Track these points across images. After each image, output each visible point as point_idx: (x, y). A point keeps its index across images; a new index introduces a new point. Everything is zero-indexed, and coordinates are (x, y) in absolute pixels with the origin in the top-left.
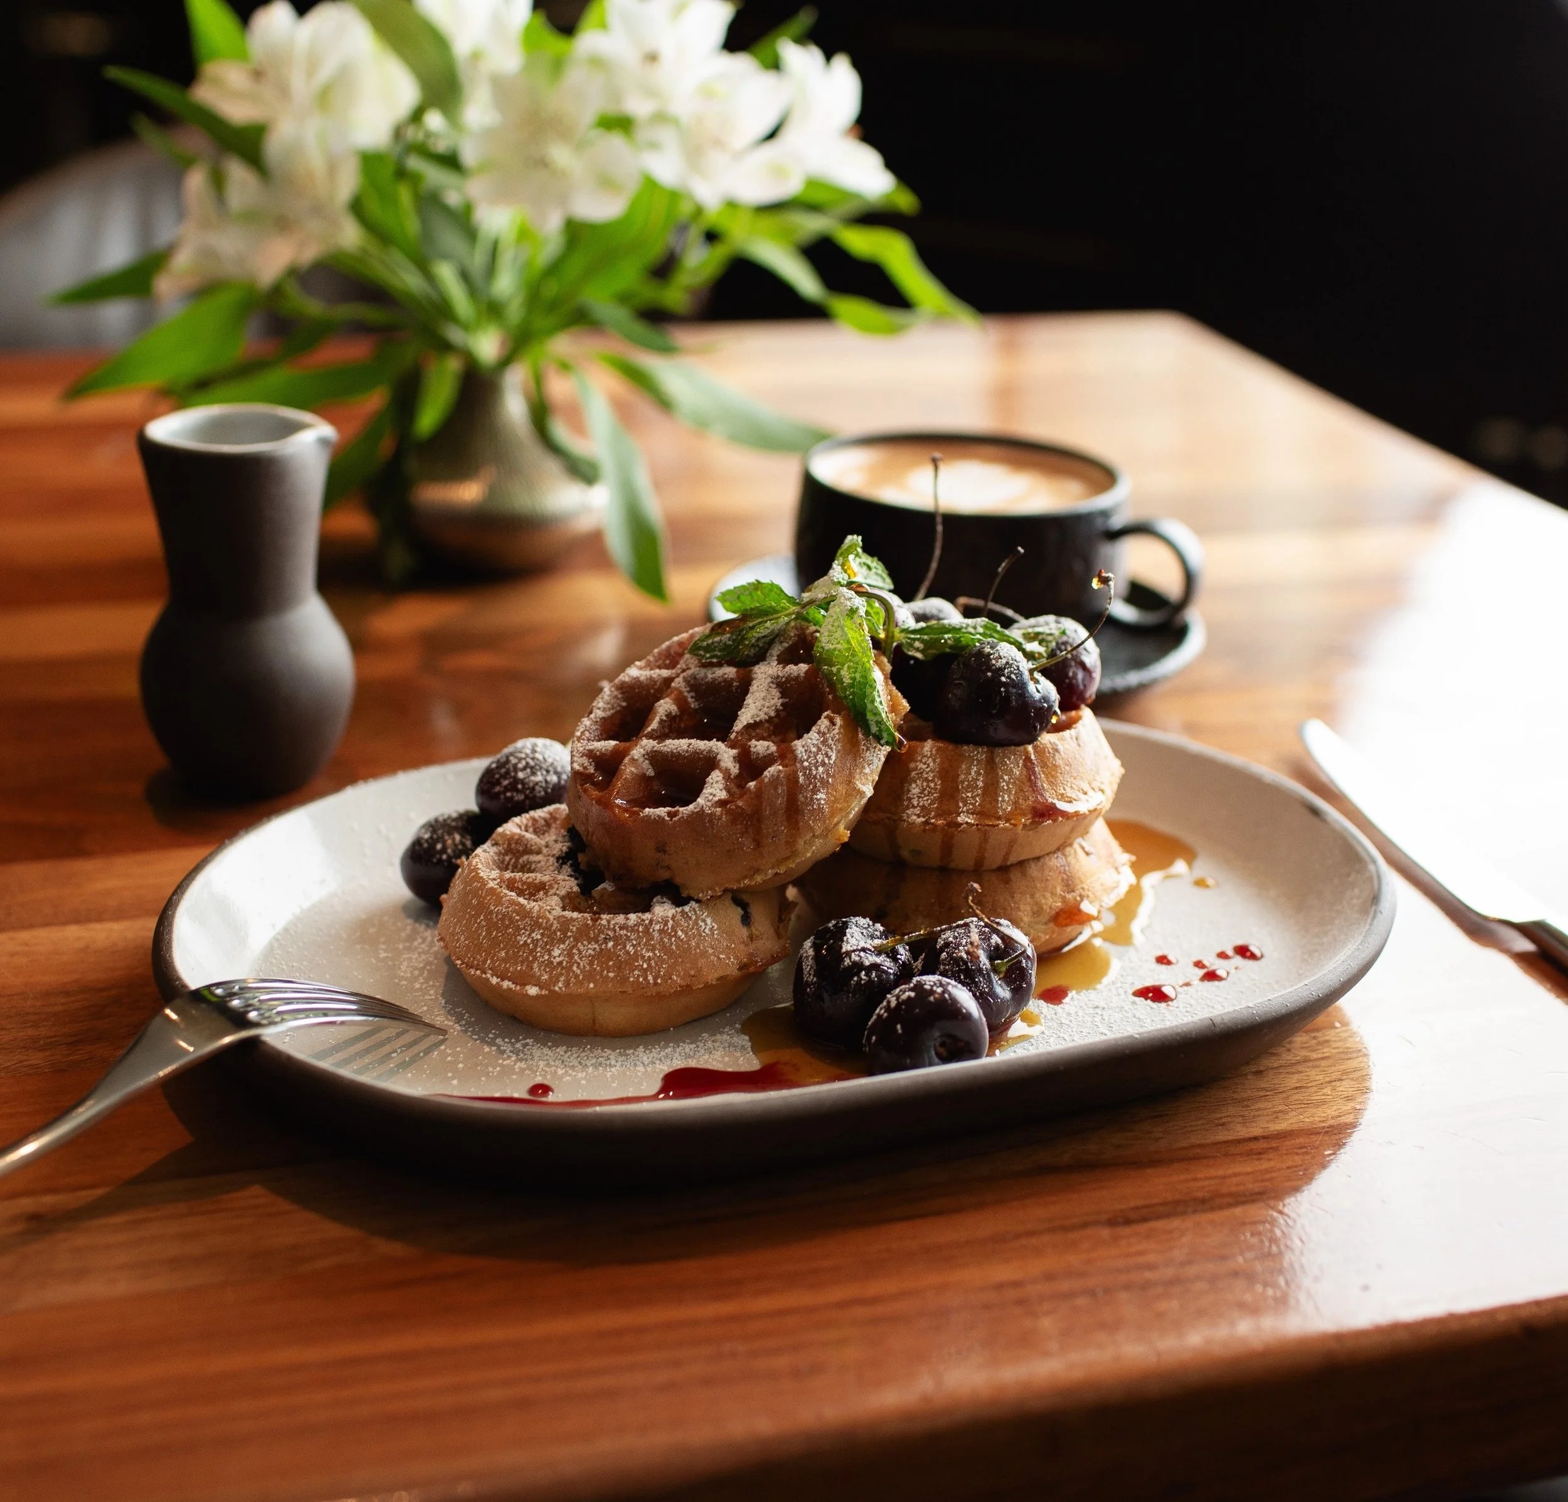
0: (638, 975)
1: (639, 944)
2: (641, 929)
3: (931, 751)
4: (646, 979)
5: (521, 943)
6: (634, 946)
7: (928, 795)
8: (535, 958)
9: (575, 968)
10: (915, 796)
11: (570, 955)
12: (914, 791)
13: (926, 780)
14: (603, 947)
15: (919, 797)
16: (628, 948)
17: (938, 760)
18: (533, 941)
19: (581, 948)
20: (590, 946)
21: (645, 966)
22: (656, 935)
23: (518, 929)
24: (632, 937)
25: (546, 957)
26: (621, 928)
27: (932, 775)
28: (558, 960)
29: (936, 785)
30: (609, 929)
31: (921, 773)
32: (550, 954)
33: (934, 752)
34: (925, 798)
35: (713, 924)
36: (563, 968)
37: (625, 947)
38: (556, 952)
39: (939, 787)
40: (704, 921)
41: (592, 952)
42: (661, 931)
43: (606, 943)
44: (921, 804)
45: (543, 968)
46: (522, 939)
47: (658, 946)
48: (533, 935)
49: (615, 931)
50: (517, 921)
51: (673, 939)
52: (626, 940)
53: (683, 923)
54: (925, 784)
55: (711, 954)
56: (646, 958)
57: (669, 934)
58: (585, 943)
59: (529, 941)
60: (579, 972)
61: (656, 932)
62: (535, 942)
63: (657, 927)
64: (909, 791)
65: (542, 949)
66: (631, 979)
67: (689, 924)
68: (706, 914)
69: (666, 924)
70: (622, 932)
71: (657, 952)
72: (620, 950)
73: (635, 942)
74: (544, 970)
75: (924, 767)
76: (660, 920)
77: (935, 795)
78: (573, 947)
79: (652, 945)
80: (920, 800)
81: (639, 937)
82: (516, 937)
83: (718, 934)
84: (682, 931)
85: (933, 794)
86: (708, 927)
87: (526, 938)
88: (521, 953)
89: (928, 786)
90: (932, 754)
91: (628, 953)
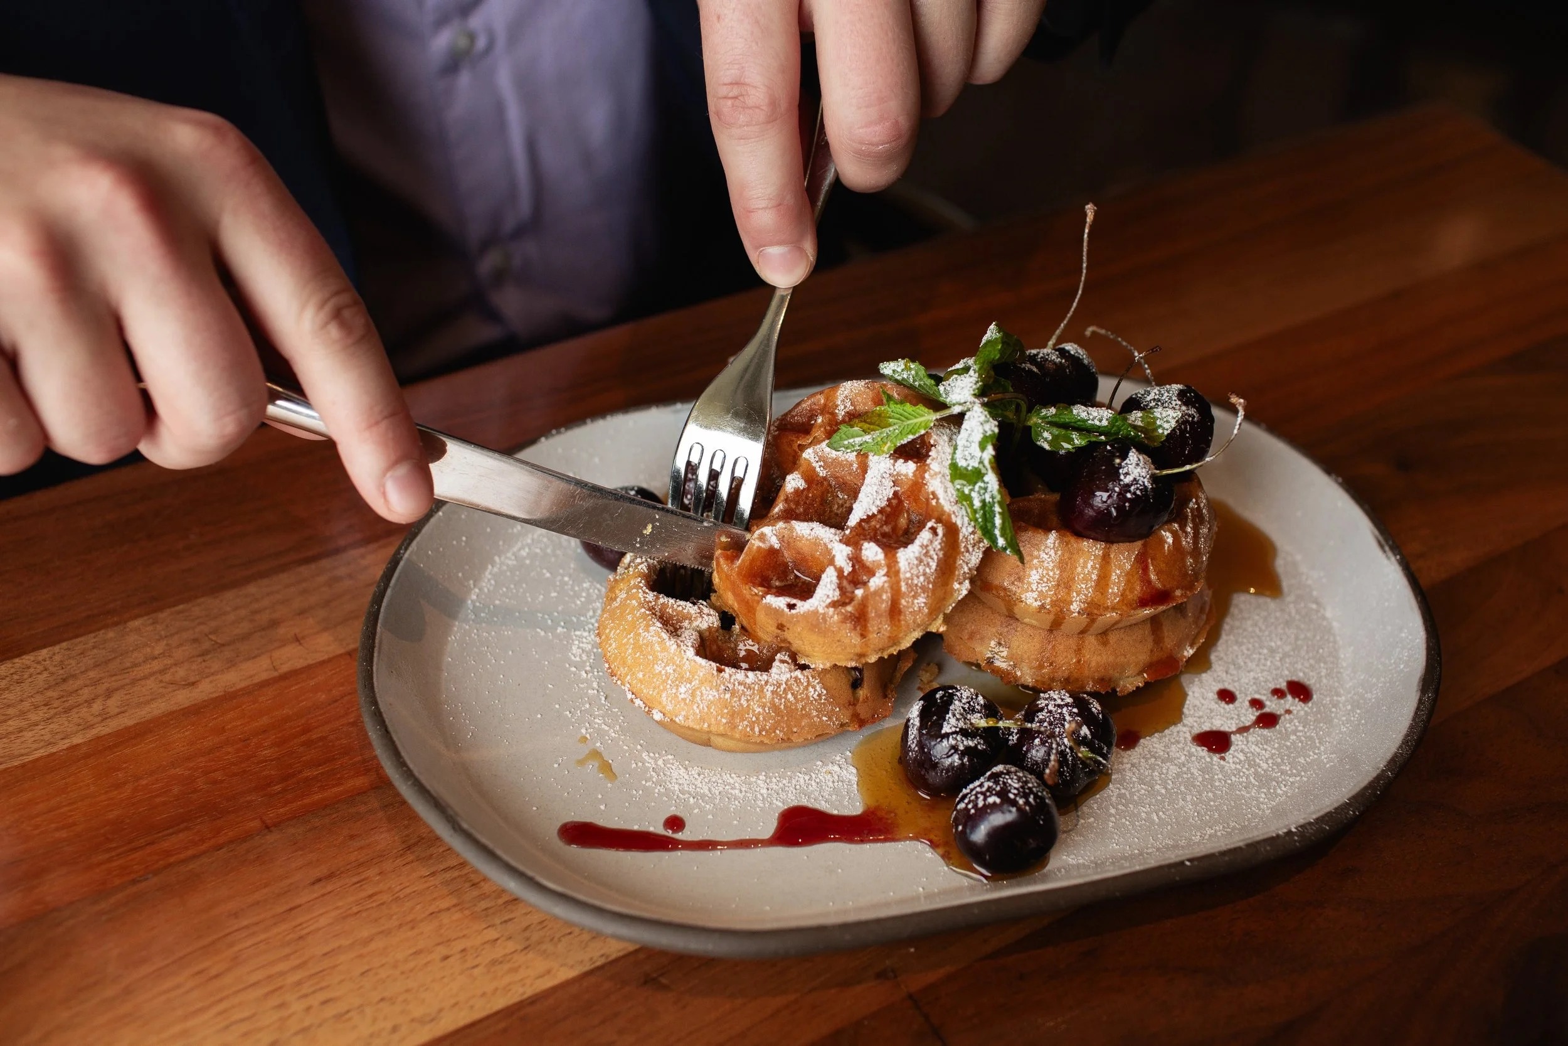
0: (747, 725)
1: (753, 700)
2: (756, 688)
3: (1054, 543)
4: (752, 729)
5: (657, 671)
6: (748, 701)
7: (1047, 583)
8: (665, 689)
9: (695, 707)
10: (1035, 581)
11: (693, 695)
12: (1033, 577)
13: (1047, 569)
14: (722, 696)
15: (1038, 583)
16: (742, 702)
17: (1059, 553)
18: (666, 673)
19: (704, 692)
20: (711, 692)
21: (754, 719)
22: (769, 694)
23: (656, 658)
24: (748, 693)
25: (674, 691)
26: (739, 684)
27: (1052, 565)
28: (683, 696)
29: (1054, 574)
30: (730, 682)
31: (1043, 562)
32: (677, 689)
33: (1057, 545)
34: (1044, 585)
35: (823, 690)
36: (685, 704)
37: (740, 700)
38: (682, 689)
39: (1057, 576)
40: (814, 687)
41: (712, 698)
42: (773, 692)
43: (725, 694)
44: (1039, 590)
45: (670, 699)
46: (658, 668)
47: (768, 704)
48: (668, 668)
49: (734, 685)
50: (658, 651)
51: (783, 700)
52: (742, 694)
53: (794, 687)
54: (1045, 572)
55: (815, 716)
56: (756, 712)
57: (780, 695)
58: (708, 688)
59: (663, 672)
60: (698, 711)
61: (769, 692)
62: (668, 675)
63: (771, 688)
64: (1030, 576)
65: (673, 682)
66: (740, 728)
67: (800, 688)
68: (817, 681)
69: (779, 687)
70: (740, 687)
71: (767, 709)
72: (735, 702)
73: (749, 698)
74: (671, 701)
75: (1046, 557)
76: (775, 683)
77: (1053, 583)
78: (698, 688)
79: (763, 703)
80: (1039, 585)
81: (753, 693)
82: (654, 664)
83: (825, 700)
84: (792, 694)
85: (1051, 582)
86: (817, 693)
87: (661, 669)
88: (655, 680)
89: (1047, 574)
90: (1054, 546)
91: (741, 705)
